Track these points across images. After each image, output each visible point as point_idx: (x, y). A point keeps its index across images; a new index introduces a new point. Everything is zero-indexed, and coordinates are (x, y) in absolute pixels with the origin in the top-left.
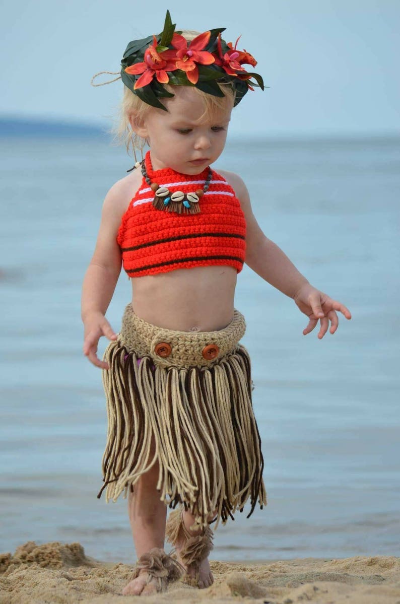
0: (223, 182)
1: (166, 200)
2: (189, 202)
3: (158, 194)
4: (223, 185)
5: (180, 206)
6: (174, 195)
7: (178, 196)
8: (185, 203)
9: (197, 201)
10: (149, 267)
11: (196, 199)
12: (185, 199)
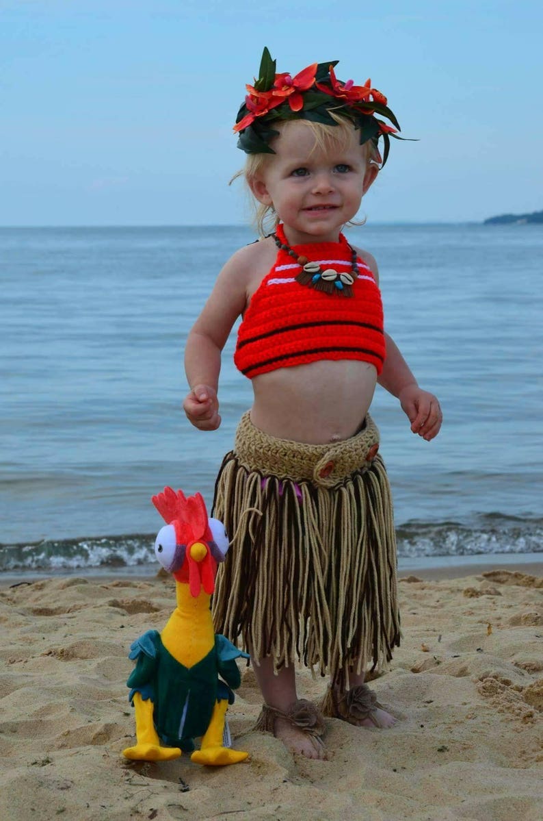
0: (364, 266)
1: (316, 277)
2: (343, 284)
3: (306, 268)
4: (365, 270)
5: (331, 287)
6: (325, 273)
7: (330, 274)
8: (338, 283)
9: (351, 284)
10: (287, 356)
11: (350, 281)
12: (338, 278)
